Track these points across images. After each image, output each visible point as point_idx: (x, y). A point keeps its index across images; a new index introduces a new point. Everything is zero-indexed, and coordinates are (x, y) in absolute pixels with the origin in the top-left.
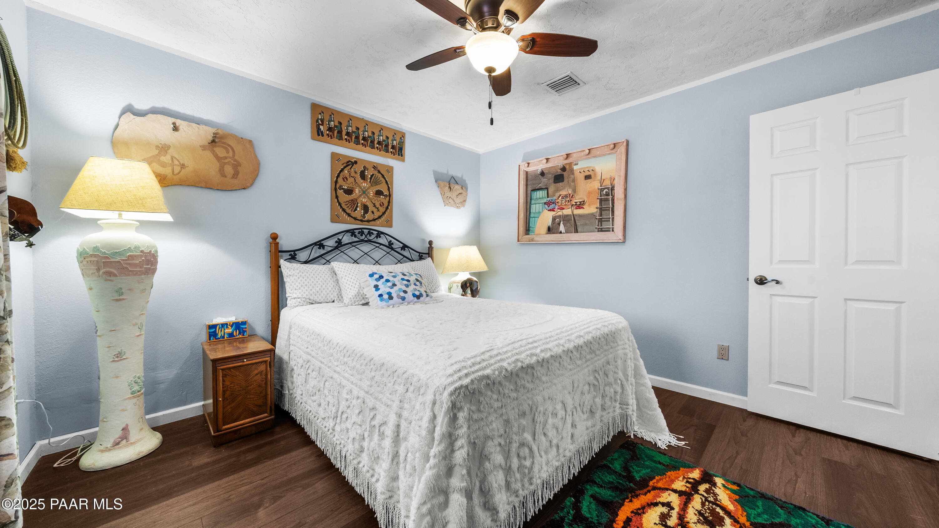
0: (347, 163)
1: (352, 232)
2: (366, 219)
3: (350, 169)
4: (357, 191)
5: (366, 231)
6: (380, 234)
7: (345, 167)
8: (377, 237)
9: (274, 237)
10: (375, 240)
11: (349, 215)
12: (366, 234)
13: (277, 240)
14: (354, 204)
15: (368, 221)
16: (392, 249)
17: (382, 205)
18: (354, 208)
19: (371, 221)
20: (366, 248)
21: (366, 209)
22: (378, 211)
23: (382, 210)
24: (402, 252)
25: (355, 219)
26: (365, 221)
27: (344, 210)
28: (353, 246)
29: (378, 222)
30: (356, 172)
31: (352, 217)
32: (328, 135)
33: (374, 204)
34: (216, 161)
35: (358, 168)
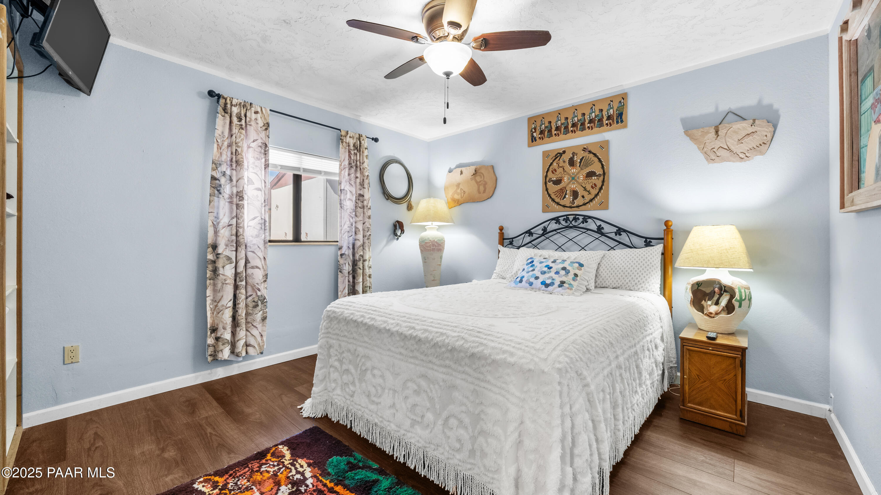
0: (555, 156)
1: (557, 220)
2: (575, 205)
3: (559, 160)
4: (566, 179)
5: (571, 218)
6: (586, 219)
7: (554, 161)
8: (583, 222)
9: (501, 229)
10: (582, 225)
11: (558, 204)
12: (571, 220)
13: (503, 231)
14: (563, 193)
15: (578, 207)
16: (603, 234)
17: (594, 186)
18: (563, 196)
19: (581, 206)
20: (572, 233)
21: (575, 194)
22: (590, 194)
23: (594, 192)
24: (617, 238)
25: (564, 206)
26: (574, 207)
27: (553, 200)
28: (558, 233)
29: (589, 206)
30: (564, 162)
31: (560, 205)
32: (540, 138)
33: (584, 188)
34: (476, 185)
35: (566, 157)
